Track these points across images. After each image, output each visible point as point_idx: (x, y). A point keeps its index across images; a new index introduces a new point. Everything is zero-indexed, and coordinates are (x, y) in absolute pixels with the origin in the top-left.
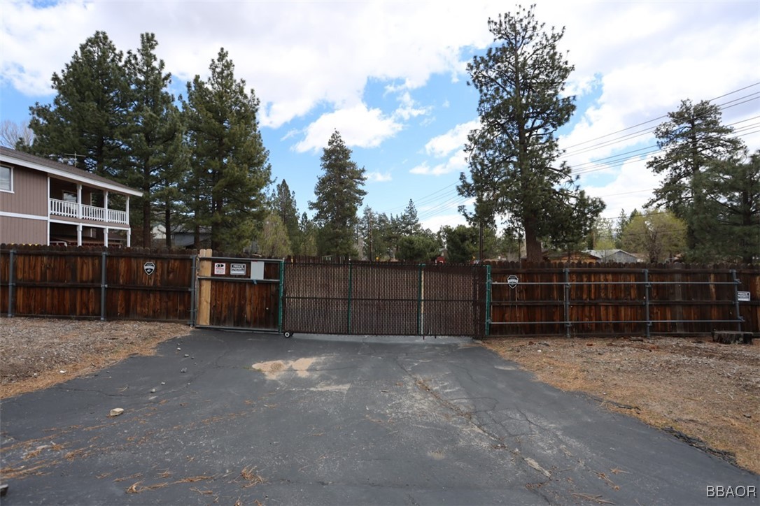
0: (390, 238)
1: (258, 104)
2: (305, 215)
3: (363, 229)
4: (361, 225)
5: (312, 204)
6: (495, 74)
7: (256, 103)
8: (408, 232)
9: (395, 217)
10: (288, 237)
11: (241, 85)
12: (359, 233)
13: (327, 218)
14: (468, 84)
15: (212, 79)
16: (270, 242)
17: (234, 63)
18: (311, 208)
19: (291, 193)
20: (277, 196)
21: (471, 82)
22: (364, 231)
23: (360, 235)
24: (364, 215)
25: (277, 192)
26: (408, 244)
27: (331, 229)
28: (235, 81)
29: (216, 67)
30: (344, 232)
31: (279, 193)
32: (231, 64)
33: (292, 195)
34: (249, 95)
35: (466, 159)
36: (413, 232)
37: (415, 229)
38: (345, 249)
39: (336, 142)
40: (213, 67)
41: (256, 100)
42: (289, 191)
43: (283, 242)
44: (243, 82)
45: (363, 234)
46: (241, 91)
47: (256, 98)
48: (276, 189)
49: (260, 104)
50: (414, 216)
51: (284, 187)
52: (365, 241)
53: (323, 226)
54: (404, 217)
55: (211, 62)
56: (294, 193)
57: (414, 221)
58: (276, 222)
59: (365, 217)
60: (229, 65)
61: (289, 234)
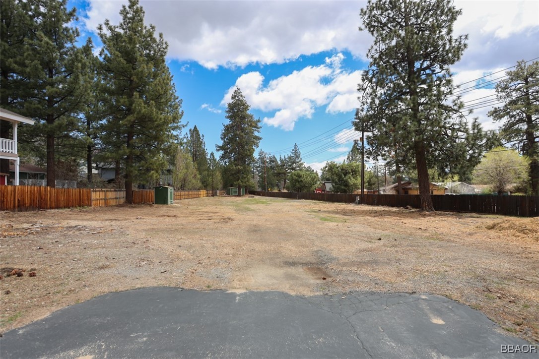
0: (279, 174)
1: (166, 48)
2: (212, 154)
3: (258, 167)
4: (256, 164)
5: (219, 147)
6: (386, 19)
7: (164, 46)
8: (293, 169)
9: (283, 158)
10: (198, 172)
11: (151, 30)
12: (255, 170)
13: (231, 158)
14: (360, 29)
15: (123, 24)
16: (181, 176)
17: (144, 9)
18: (218, 150)
19: (201, 136)
20: (189, 139)
21: (363, 27)
22: (259, 169)
23: (256, 172)
24: (259, 157)
25: (189, 136)
26: (297, 178)
27: (234, 166)
28: (145, 28)
29: (127, 13)
30: (244, 168)
31: (191, 136)
32: (141, 10)
33: (202, 138)
34: (158, 39)
35: (359, 98)
36: (297, 169)
37: (299, 167)
38: (245, 183)
39: (238, 97)
40: (124, 12)
41: (164, 44)
42: (199, 135)
43: (193, 175)
44: (153, 28)
45: (258, 171)
46: (151, 35)
47: (164, 42)
48: (188, 133)
49: (169, 48)
50: (298, 157)
51: (195, 132)
52: (259, 176)
53: (227, 164)
54: (290, 158)
55: (122, 9)
56: (203, 136)
57: (298, 160)
58: (186, 159)
59: (259, 158)
60: (138, 12)
61: (199, 169)
